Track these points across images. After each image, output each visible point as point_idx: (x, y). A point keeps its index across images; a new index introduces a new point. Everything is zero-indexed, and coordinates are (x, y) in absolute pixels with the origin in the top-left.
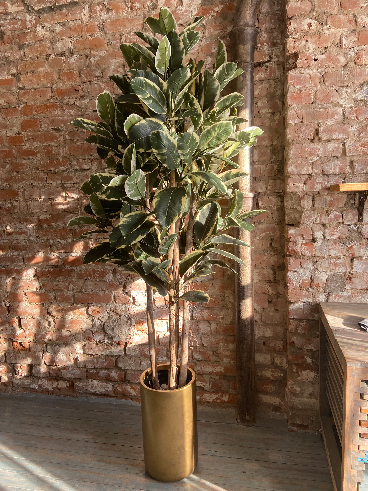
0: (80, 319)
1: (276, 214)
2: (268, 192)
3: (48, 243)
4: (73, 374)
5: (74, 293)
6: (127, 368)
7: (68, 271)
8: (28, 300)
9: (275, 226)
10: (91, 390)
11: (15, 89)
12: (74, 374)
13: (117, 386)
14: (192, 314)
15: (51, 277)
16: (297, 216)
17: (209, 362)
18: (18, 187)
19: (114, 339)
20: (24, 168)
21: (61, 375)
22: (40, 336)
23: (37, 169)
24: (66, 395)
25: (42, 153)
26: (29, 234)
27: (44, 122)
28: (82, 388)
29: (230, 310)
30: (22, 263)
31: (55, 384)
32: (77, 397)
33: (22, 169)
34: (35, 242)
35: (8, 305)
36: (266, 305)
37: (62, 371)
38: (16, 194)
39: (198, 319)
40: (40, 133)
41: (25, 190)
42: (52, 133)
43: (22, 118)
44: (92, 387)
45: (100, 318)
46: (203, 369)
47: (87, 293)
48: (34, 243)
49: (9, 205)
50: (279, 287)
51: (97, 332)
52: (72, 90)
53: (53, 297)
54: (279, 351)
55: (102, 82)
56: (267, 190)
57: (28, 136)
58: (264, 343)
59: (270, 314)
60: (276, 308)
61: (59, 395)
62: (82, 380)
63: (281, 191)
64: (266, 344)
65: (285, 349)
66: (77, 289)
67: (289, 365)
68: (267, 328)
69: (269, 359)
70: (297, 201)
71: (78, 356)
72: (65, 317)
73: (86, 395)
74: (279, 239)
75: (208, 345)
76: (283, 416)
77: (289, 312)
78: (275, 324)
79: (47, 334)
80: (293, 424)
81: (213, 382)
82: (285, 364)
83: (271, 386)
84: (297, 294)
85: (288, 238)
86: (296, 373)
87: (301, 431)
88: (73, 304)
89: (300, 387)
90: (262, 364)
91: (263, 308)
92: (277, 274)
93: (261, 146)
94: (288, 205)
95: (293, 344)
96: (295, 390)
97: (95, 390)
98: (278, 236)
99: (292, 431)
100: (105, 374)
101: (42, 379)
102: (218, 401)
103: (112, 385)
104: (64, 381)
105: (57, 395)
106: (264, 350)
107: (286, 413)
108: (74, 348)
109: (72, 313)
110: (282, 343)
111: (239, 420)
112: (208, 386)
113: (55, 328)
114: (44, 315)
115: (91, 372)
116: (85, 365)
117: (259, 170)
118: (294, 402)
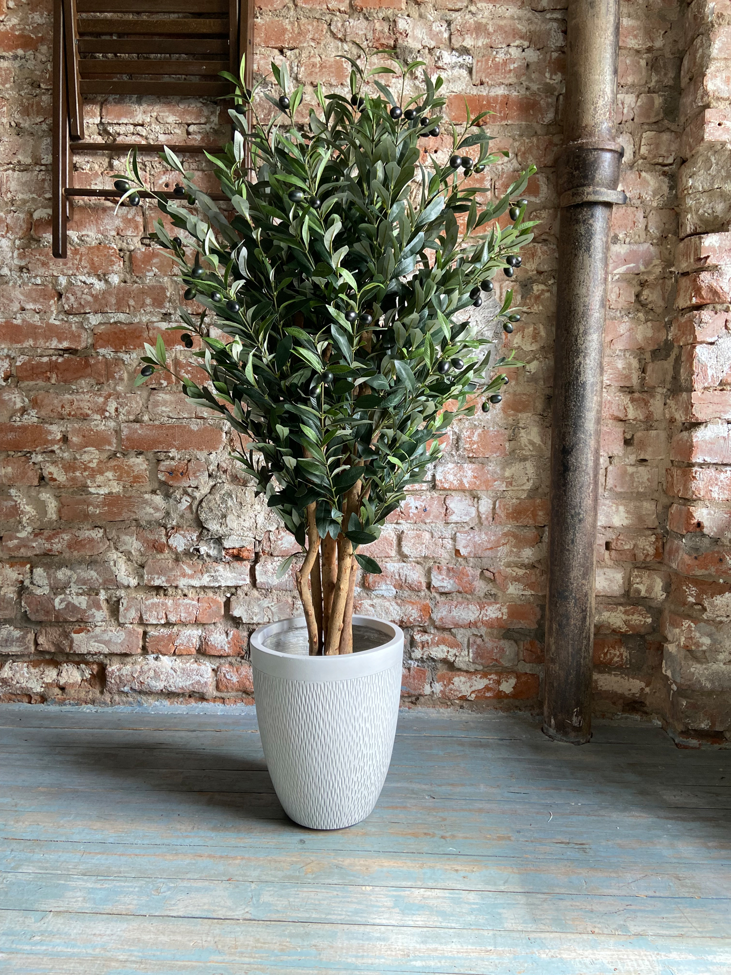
0: (134, 493)
1: (655, 218)
2: (640, 162)
3: (54, 287)
4: (106, 643)
5: (119, 425)
6: (255, 620)
7: (107, 363)
9: (652, 248)
10: (153, 683)
12: (110, 641)
13: (225, 668)
14: (434, 476)
15: (57, 381)
16: (720, 207)
17: (469, 597)
19: (227, 544)
21: (71, 647)
22: (16, 541)
23: (35, 85)
24: (79, 702)
28: (129, 678)
29: (528, 463)
31: (51, 674)
32: (112, 703)
34: (15, 283)
36: (617, 449)
37: (73, 635)
39: (446, 486)
44: (157, 676)
45: (189, 490)
46: (454, 613)
47: (157, 423)
48: (14, 286)
50: (651, 401)
51: (177, 528)
53: (59, 436)
54: (644, 561)
56: (638, 157)
58: (608, 546)
59: (625, 471)
60: (642, 457)
61: (62, 703)
62: (129, 659)
63: (670, 161)
64: (613, 546)
65: (661, 554)
66: (129, 413)
67: (668, 593)
68: (617, 505)
69: (621, 581)
70: (722, 168)
71: (122, 593)
72: (92, 490)
73: (139, 699)
74: (661, 281)
75: (471, 552)
76: (651, 722)
77: (692, 446)
78: (638, 493)
79: (36, 535)
80: (686, 733)
81: (479, 646)
82: (659, 593)
83: (622, 650)
84: (716, 400)
85: (700, 259)
86: (696, 604)
87: (708, 746)
88: (115, 455)
89: (710, 635)
90: (602, 594)
91: (610, 457)
92: (649, 369)
93: (625, 48)
94: (696, 184)
95: (698, 529)
96: (698, 645)
97: (165, 683)
98: (658, 273)
99: (686, 747)
100: (194, 641)
101: (14, 662)
102: (488, 694)
103: (213, 666)
104: (78, 664)
105: (54, 702)
106: (609, 562)
107: (657, 713)
108: (112, 571)
109: (111, 477)
110: (654, 540)
111: (552, 731)
112: (464, 658)
113: (60, 518)
114: (31, 486)
115: (156, 634)
116: (141, 618)
117: (620, 106)
118: (693, 674)
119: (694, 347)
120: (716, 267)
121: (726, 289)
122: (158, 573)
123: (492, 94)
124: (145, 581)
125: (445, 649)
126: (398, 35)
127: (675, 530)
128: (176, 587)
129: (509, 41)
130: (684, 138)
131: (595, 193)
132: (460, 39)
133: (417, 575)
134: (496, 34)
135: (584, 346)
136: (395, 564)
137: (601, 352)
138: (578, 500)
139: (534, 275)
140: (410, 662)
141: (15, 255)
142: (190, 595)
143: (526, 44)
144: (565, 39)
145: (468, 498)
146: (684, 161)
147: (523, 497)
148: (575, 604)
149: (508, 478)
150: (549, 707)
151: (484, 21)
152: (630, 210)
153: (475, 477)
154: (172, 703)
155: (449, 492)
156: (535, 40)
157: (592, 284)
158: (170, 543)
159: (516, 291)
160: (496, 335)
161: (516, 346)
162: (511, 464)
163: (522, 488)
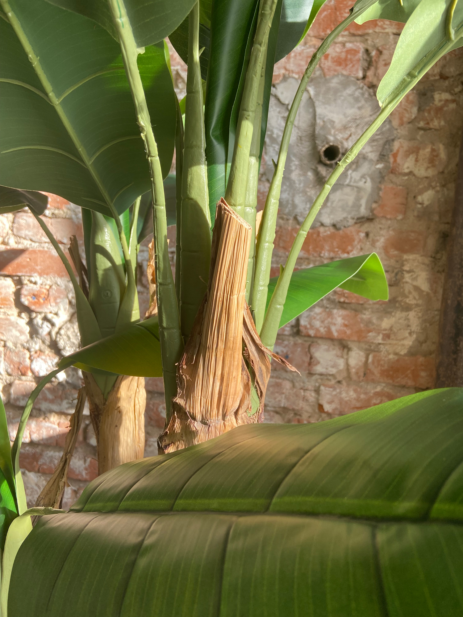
122: (23, 395)
124: (12, 401)
128: (39, 410)
139: (436, 80)
142: (51, 419)
145: (337, 347)
147: (402, 353)
149: (385, 330)
153: (346, 325)
155: (315, 340)
158: (33, 367)
159: (412, 102)
160: (382, 157)
161: (406, 171)
162: (390, 313)
163: (402, 342)
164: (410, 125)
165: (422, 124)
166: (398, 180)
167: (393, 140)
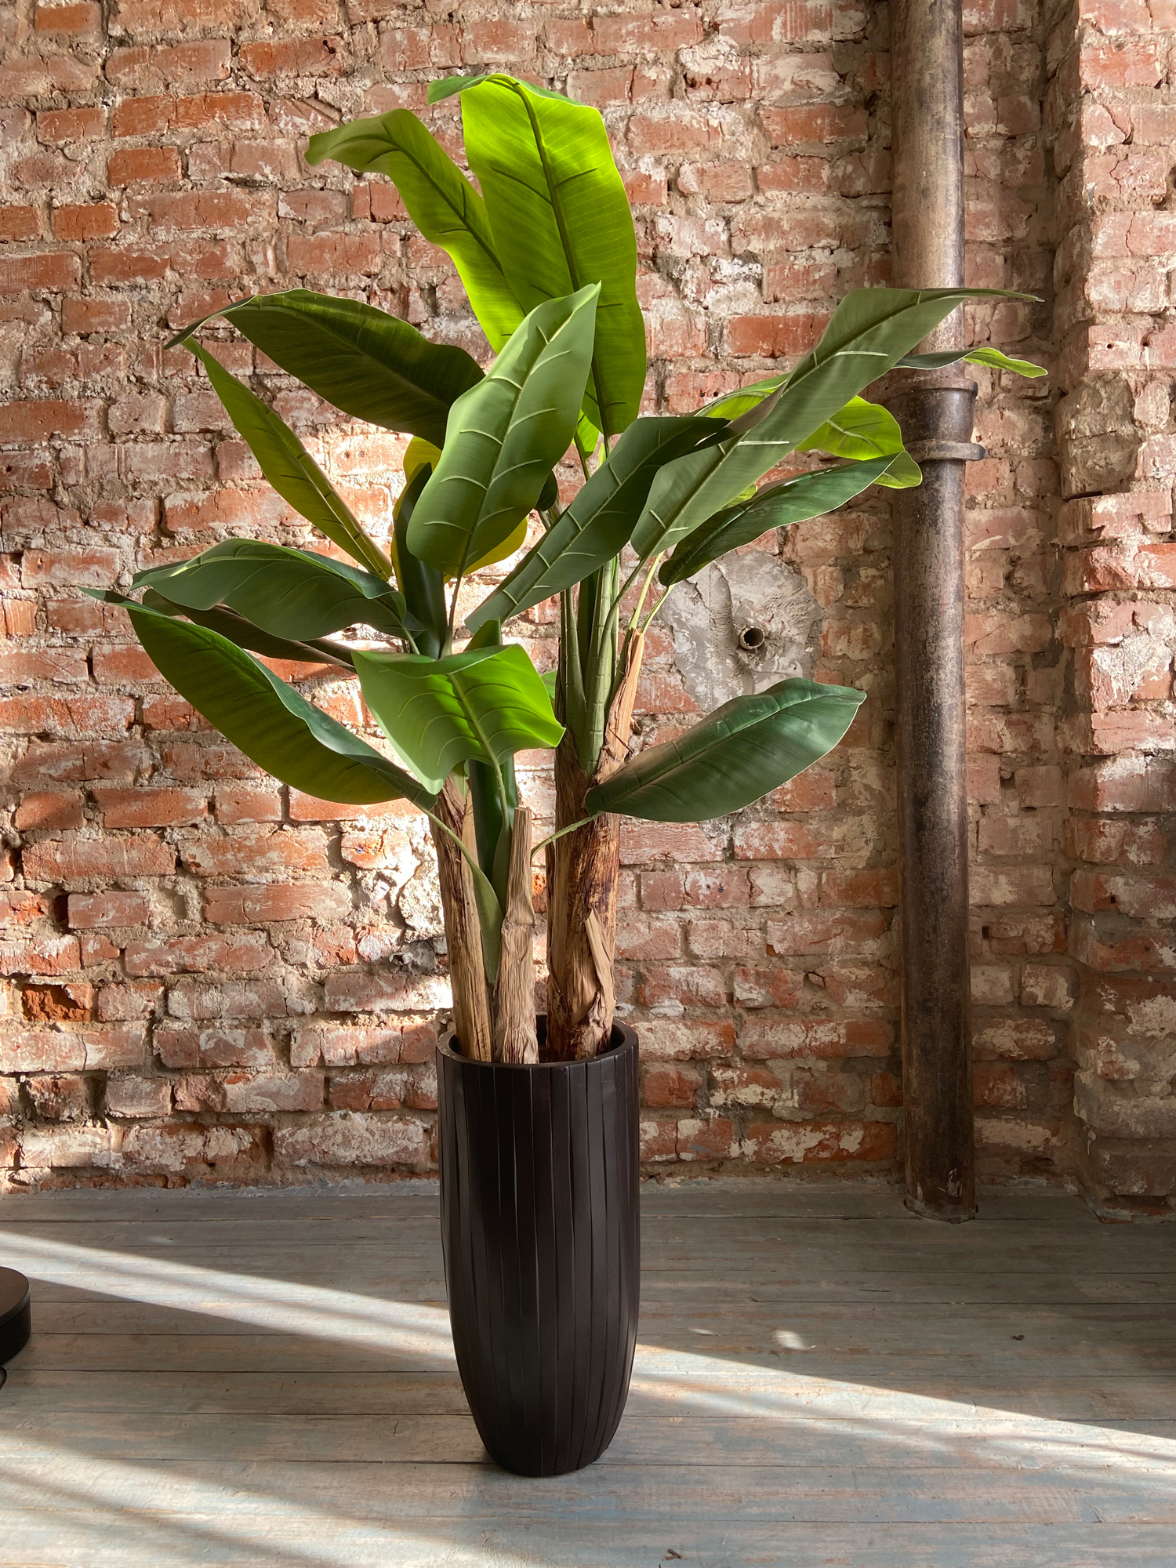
0: (308, 881)
1: (1027, 472)
2: (1001, 396)
4: (270, 1096)
8: (99, 819)
9: (1025, 514)
10: (341, 1153)
11: (92, 41)
12: (278, 1093)
14: (731, 840)
15: (200, 728)
16: (1116, 457)
17: (790, 1013)
18: (85, 387)
20: (111, 320)
21: (223, 1104)
23: (163, 324)
24: (237, 1183)
25: (185, 263)
26: (118, 567)
27: (198, 155)
28: (307, 1146)
29: (865, 818)
30: (86, 678)
31: (195, 1144)
32: (284, 1183)
33: (102, 324)
35: (18, 842)
36: (994, 793)
37: (227, 1087)
38: (74, 419)
39: (750, 854)
40: (180, 194)
41: (111, 401)
42: (227, 197)
43: (116, 144)
44: (347, 1142)
45: (386, 873)
46: (769, 1037)
49: (47, 457)
50: (1036, 725)
51: (370, 928)
52: (309, 48)
53: (203, 804)
54: (1040, 954)
55: (421, 23)
56: (998, 389)
57: (133, 206)
58: (986, 932)
59: (1006, 824)
60: (1027, 804)
61: (211, 1185)
62: (306, 1119)
63: (1044, 392)
64: (993, 932)
65: (1063, 945)
68: (996, 874)
69: (1007, 984)
70: (1117, 403)
71: (294, 1023)
72: (249, 877)
73: (321, 1175)
74: (1039, 558)
75: (790, 947)
76: (1062, 1187)
77: (1096, 788)
78: (1026, 857)
79: (172, 945)
80: (1114, 1200)
81: (807, 1083)
82: (1063, 1000)
83: (1014, 1084)
84: (1125, 723)
85: (1092, 531)
86: (1117, 1013)
87: (1144, 1219)
88: (281, 828)
89: (1139, 1058)
90: (981, 1003)
91: (982, 806)
92: (1030, 680)
93: (974, 242)
94: (1081, 427)
95: (1112, 906)
96: (1122, 1071)
97: (358, 1152)
98: (1034, 547)
99: (1113, 1221)
100: (398, 1088)
101: (142, 1128)
102: (825, 1154)
103: (426, 1126)
104: (233, 1127)
105: (200, 1185)
106: (988, 956)
107: (1069, 1174)
108: (280, 994)
109: (276, 860)
110: (1052, 922)
111: (919, 1205)
112: (788, 1101)
113: (205, 920)
114: (164, 876)
115: (343, 1080)
116: (322, 1057)
117: (970, 321)
118: (1118, 1114)
119: (1091, 652)
120: (1114, 542)
121: (1130, 570)
122: (344, 993)
123: (791, 314)
124: (327, 1006)
125: (759, 1089)
126: (658, 240)
127: (1080, 907)
128: (370, 1013)
129: (810, 241)
130: (1062, 361)
131: (940, 448)
132: (744, 241)
133: (713, 983)
134: (794, 232)
135: (935, 655)
136: (682, 970)
137: (961, 662)
138: (939, 870)
139: (859, 555)
140: (708, 1110)
141: (140, 557)
142: (390, 1024)
143: (835, 243)
144: (890, 234)
145: (782, 870)
146: (1063, 394)
147: (860, 866)
148: (943, 1017)
149: (837, 841)
150: (913, 1170)
151: (776, 215)
152: (991, 462)
153: (791, 841)
154: (368, 1181)
155: (754, 863)
156: (848, 238)
157: (942, 571)
158: (360, 949)
159: (837, 579)
160: (811, 640)
161: (840, 654)
162: (841, 820)
163: (859, 854)
164: (838, 604)
165: (850, 603)
166: (832, 664)
167: (821, 620)
